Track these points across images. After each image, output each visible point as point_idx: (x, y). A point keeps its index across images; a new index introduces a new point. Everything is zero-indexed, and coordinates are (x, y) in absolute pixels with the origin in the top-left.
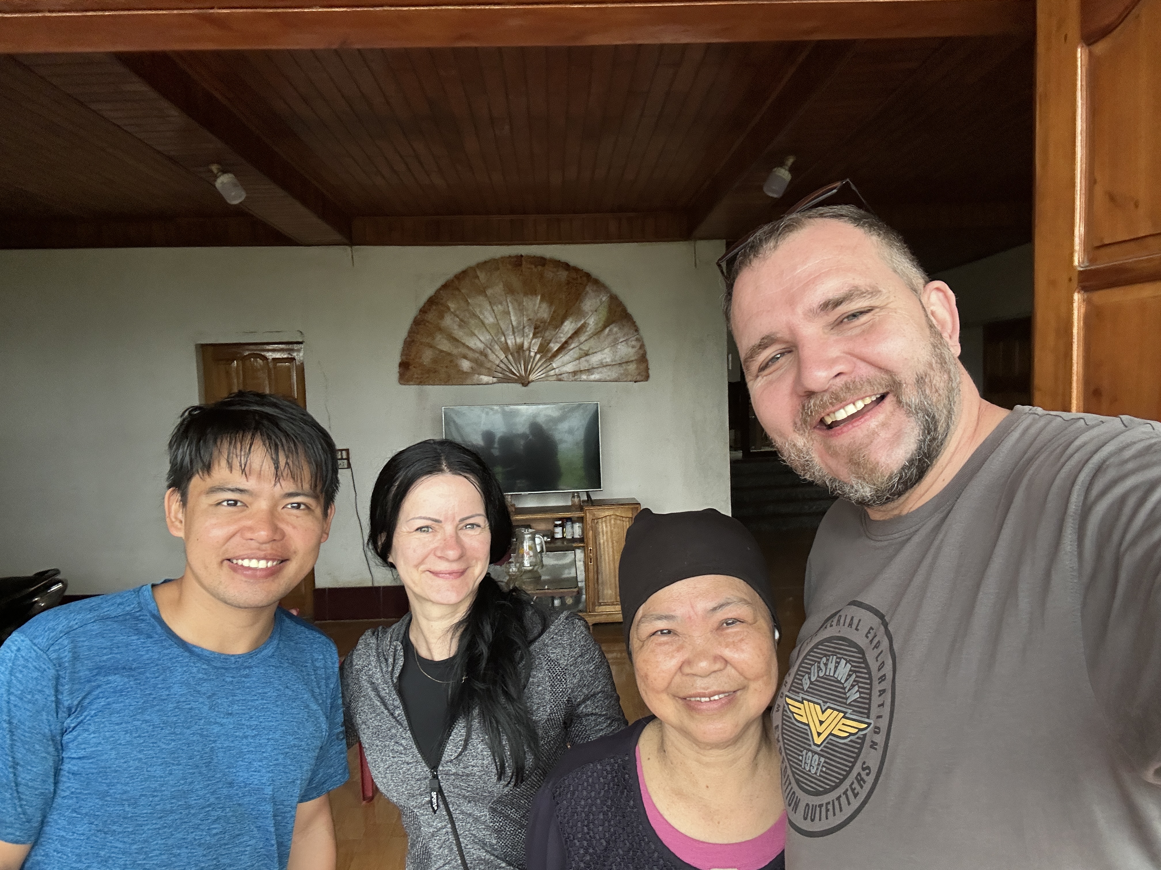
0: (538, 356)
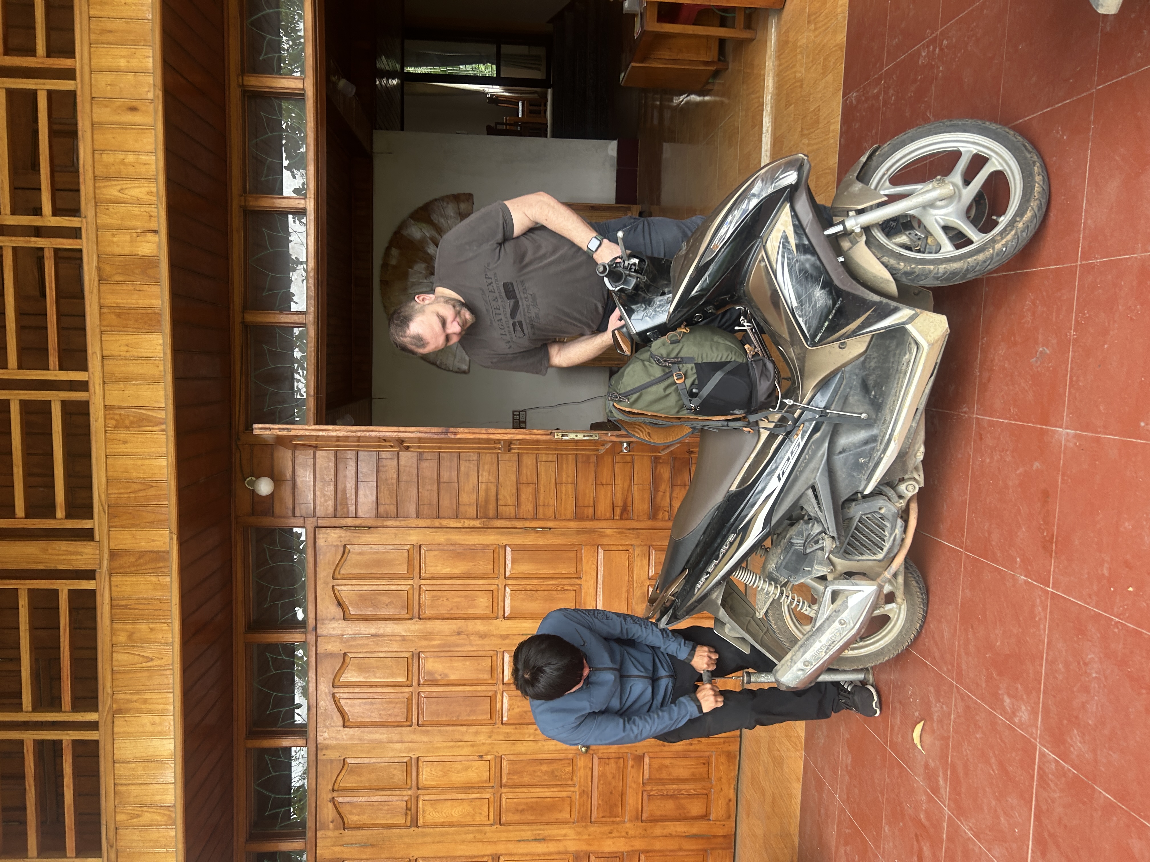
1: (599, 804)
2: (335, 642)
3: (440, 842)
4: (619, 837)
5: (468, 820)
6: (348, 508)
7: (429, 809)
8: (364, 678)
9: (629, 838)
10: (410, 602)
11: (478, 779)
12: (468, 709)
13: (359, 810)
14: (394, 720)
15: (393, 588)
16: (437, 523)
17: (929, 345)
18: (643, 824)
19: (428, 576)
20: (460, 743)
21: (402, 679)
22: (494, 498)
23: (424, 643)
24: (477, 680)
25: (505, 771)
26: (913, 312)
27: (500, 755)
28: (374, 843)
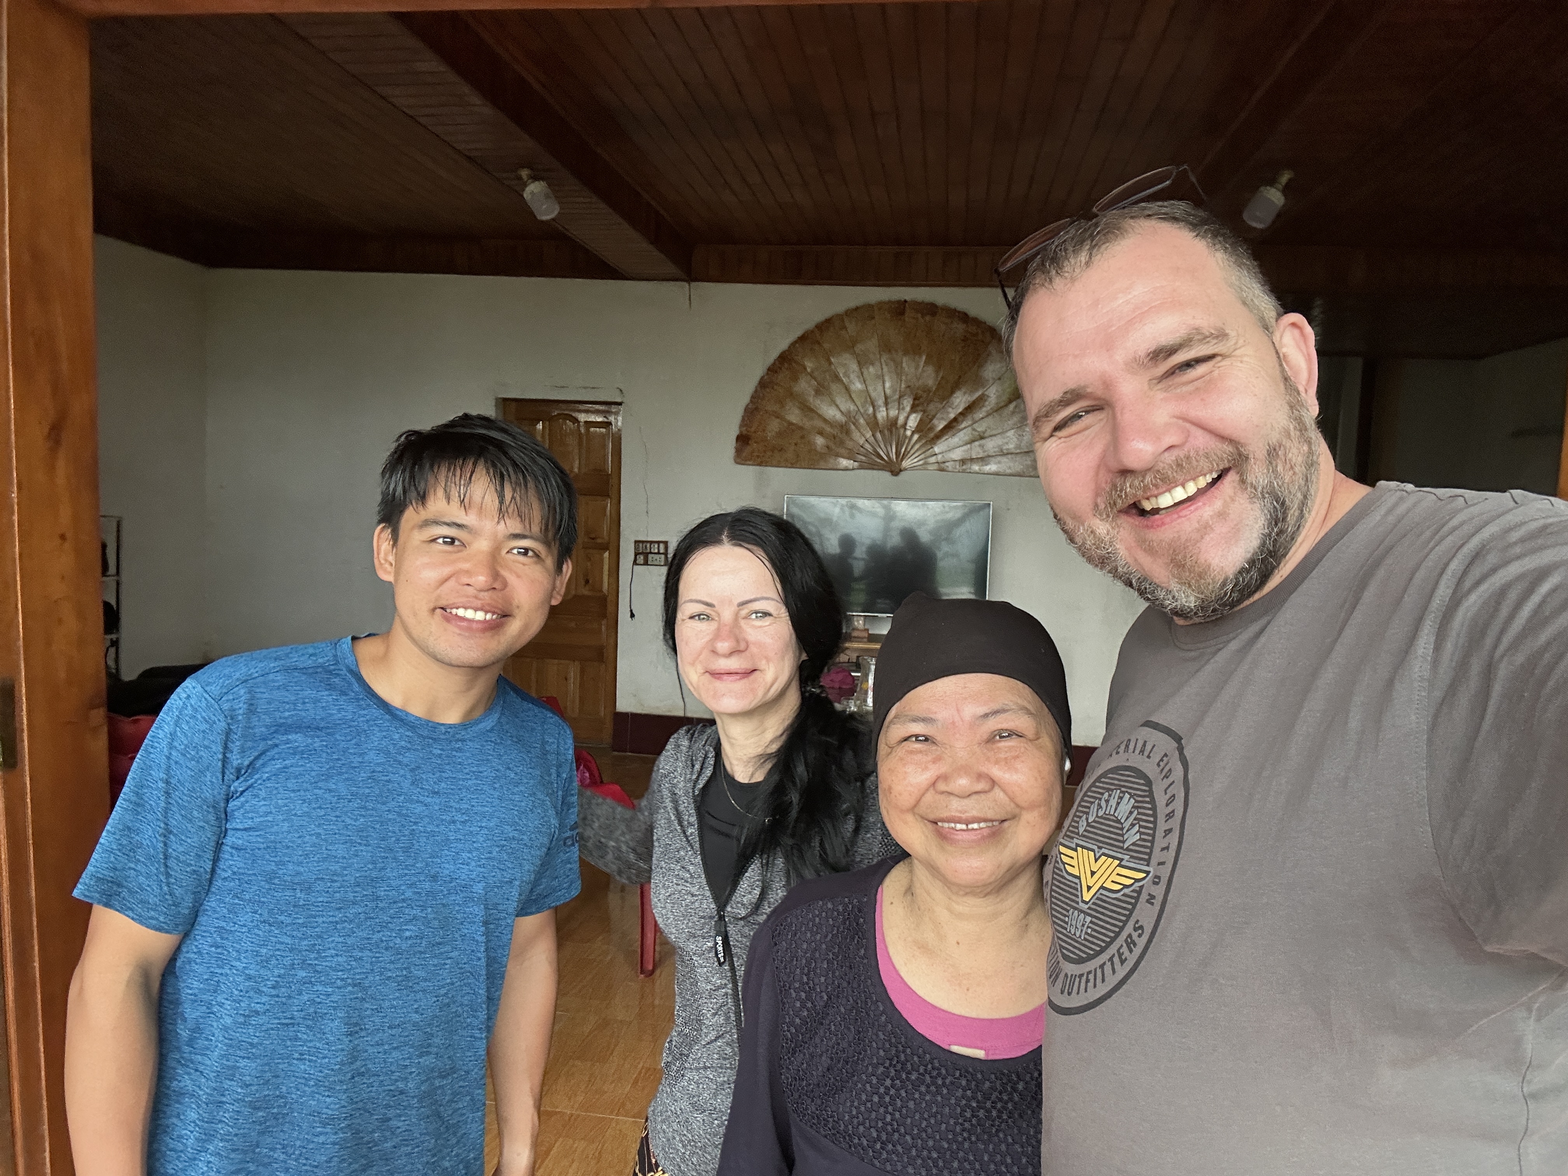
0: (916, 437)
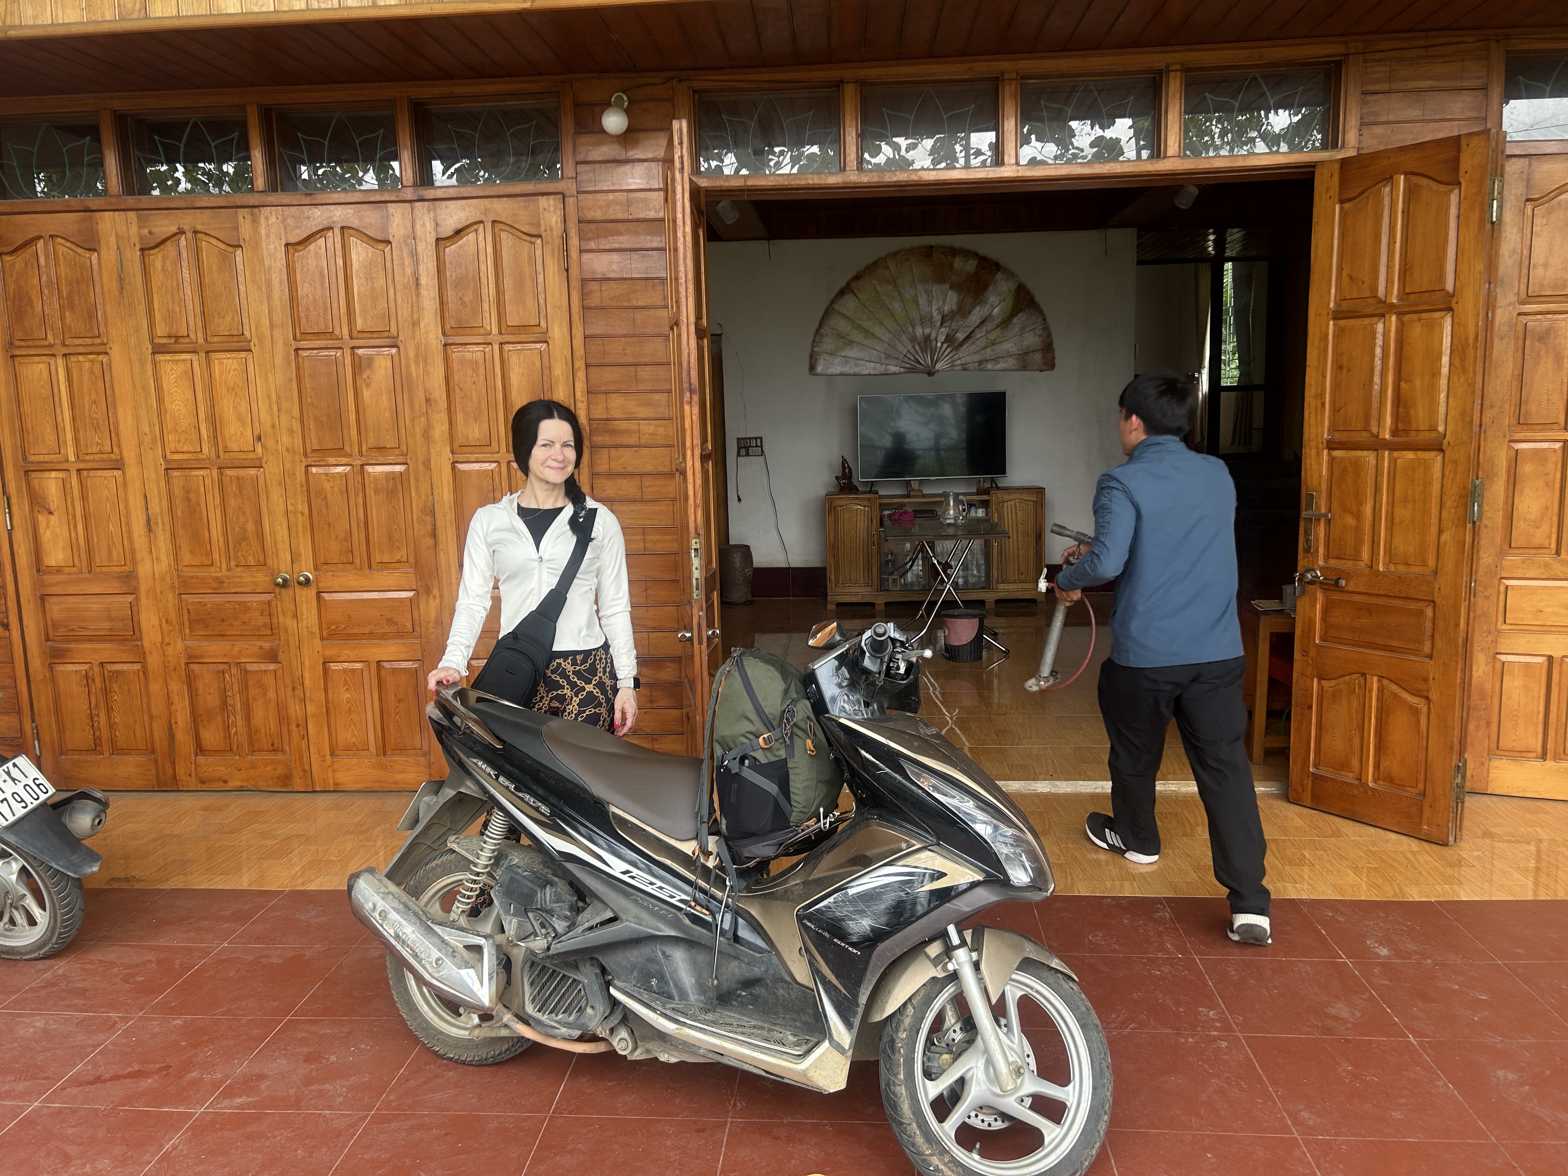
0: (945, 345)
1: (205, 605)
2: (405, 227)
3: (134, 386)
4: (162, 634)
5: (169, 424)
6: (593, 239)
7: (180, 368)
8: (358, 271)
9: (162, 648)
10: (468, 331)
11: (227, 437)
12: (325, 419)
13: (170, 270)
14: (302, 315)
15: (486, 306)
16: (580, 364)
17: (804, 1071)
18: (183, 666)
19: (505, 355)
20: (275, 409)
21: (360, 324)
22: (618, 443)
23: (411, 353)
24: (366, 429)
25: (242, 473)
26: (847, 1048)
27: (264, 465)
28: (125, 294)
